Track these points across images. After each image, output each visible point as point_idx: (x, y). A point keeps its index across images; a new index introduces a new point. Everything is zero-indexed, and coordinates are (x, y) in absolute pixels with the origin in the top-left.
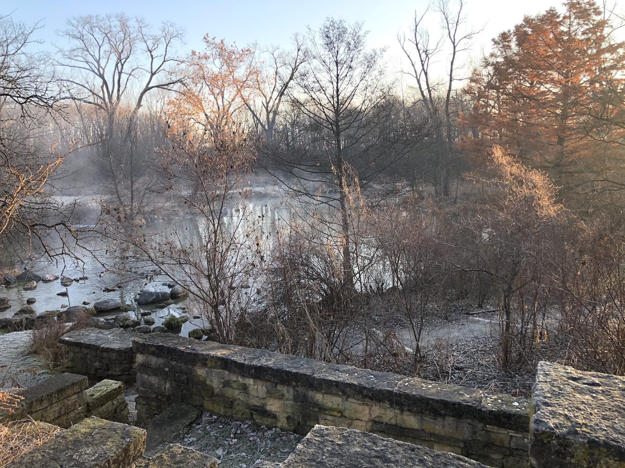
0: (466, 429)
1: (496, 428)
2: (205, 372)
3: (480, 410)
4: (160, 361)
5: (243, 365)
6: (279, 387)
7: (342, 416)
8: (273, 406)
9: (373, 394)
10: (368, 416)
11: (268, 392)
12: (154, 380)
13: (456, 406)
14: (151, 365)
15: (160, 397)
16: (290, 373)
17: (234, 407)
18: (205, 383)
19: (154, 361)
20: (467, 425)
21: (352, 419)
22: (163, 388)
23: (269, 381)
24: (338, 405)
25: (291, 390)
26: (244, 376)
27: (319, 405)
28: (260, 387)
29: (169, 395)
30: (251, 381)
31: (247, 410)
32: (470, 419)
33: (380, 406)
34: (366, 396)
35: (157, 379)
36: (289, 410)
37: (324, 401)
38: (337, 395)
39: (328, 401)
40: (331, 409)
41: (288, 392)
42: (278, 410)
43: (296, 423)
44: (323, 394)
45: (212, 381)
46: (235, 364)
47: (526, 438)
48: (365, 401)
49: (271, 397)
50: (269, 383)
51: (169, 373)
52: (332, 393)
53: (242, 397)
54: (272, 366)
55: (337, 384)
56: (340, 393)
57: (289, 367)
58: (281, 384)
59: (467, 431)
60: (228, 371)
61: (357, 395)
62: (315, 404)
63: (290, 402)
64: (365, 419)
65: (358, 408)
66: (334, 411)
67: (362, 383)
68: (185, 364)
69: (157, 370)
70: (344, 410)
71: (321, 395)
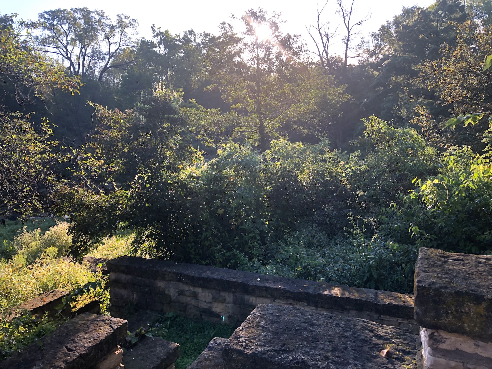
1: (388, 317)
2: (164, 284)
3: (376, 304)
4: (129, 277)
5: (193, 277)
6: (222, 294)
8: (217, 308)
9: (294, 296)
11: (213, 298)
12: (124, 292)
14: (121, 281)
16: (230, 282)
17: (187, 310)
18: (164, 292)
19: (123, 277)
20: (367, 316)
22: (131, 298)
23: (215, 289)
25: (231, 295)
26: (194, 286)
27: (253, 306)
28: (207, 294)
29: (137, 303)
30: (200, 290)
31: (198, 313)
32: (368, 311)
33: (300, 304)
34: (289, 298)
35: (126, 291)
36: (230, 311)
37: (257, 303)
41: (229, 297)
42: (222, 311)
43: (236, 320)
44: (256, 297)
45: (169, 291)
46: (188, 277)
47: (411, 324)
48: (288, 301)
49: (216, 301)
50: (214, 291)
51: (136, 286)
52: (262, 296)
53: (193, 302)
54: (216, 277)
55: (267, 288)
56: (269, 296)
57: (229, 278)
58: (223, 291)
60: (182, 282)
61: (282, 297)
62: (250, 305)
63: (231, 304)
67: (286, 288)
68: (148, 278)
69: (126, 284)
71: (254, 298)
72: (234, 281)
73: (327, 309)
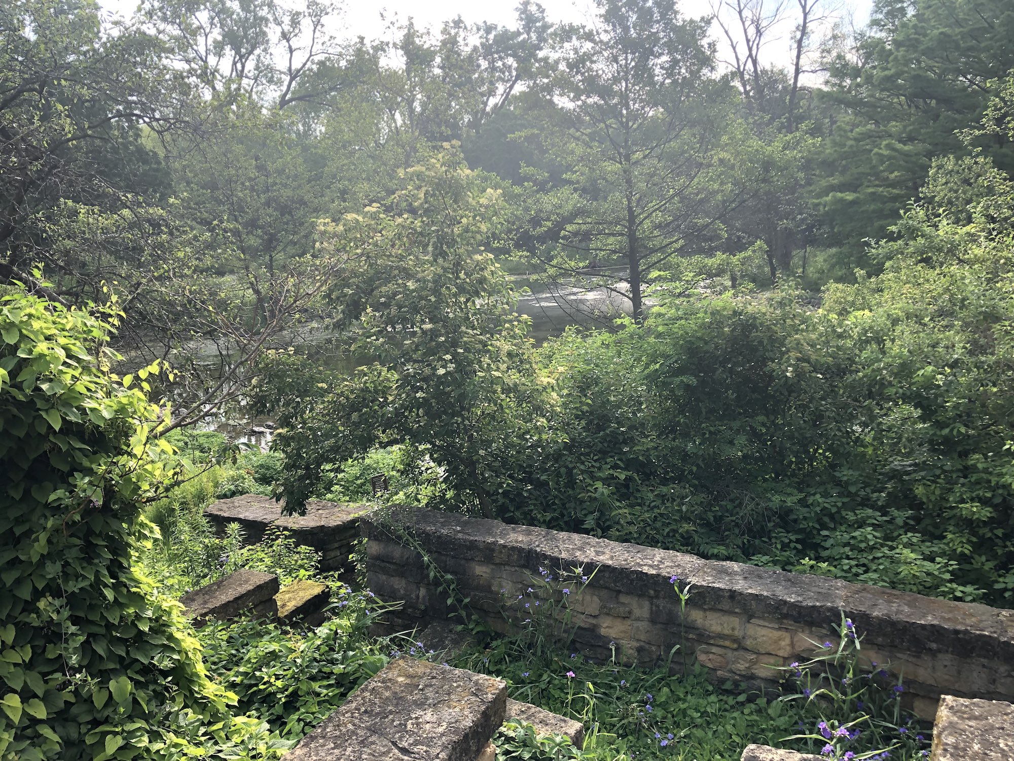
0: (975, 674)
2: (488, 571)
3: (1007, 643)
4: (410, 552)
6: (623, 599)
7: (742, 647)
8: (610, 628)
9: (799, 613)
10: (788, 648)
11: (603, 607)
12: (398, 584)
13: (960, 636)
14: (393, 558)
15: (410, 611)
16: (646, 573)
18: (490, 587)
19: (397, 551)
20: (979, 668)
21: (758, 653)
22: (413, 596)
23: (606, 588)
24: (733, 629)
25: (646, 604)
27: (698, 629)
28: (588, 597)
29: (425, 608)
30: (572, 588)
31: (565, 635)
32: (985, 657)
33: (811, 632)
34: (786, 616)
35: (404, 582)
36: (642, 637)
37: (707, 623)
38: (731, 613)
39: (711, 622)
40: (721, 636)
41: (641, 607)
42: (622, 635)
43: (655, 657)
44: (705, 610)
45: (501, 587)
46: (545, 558)
48: (782, 623)
49: (608, 614)
50: (604, 593)
51: (425, 572)
52: (721, 610)
53: (555, 612)
54: (610, 562)
55: (733, 595)
56: (737, 610)
57: (640, 565)
58: (627, 594)
59: (977, 677)
60: (530, 569)
61: (769, 613)
62: (690, 627)
63: (643, 623)
64: (781, 653)
65: (771, 635)
66: (726, 640)
67: (778, 593)
68: (453, 557)
69: (403, 566)
70: (744, 638)
71: (701, 613)
72: (654, 572)
73: (877, 645)
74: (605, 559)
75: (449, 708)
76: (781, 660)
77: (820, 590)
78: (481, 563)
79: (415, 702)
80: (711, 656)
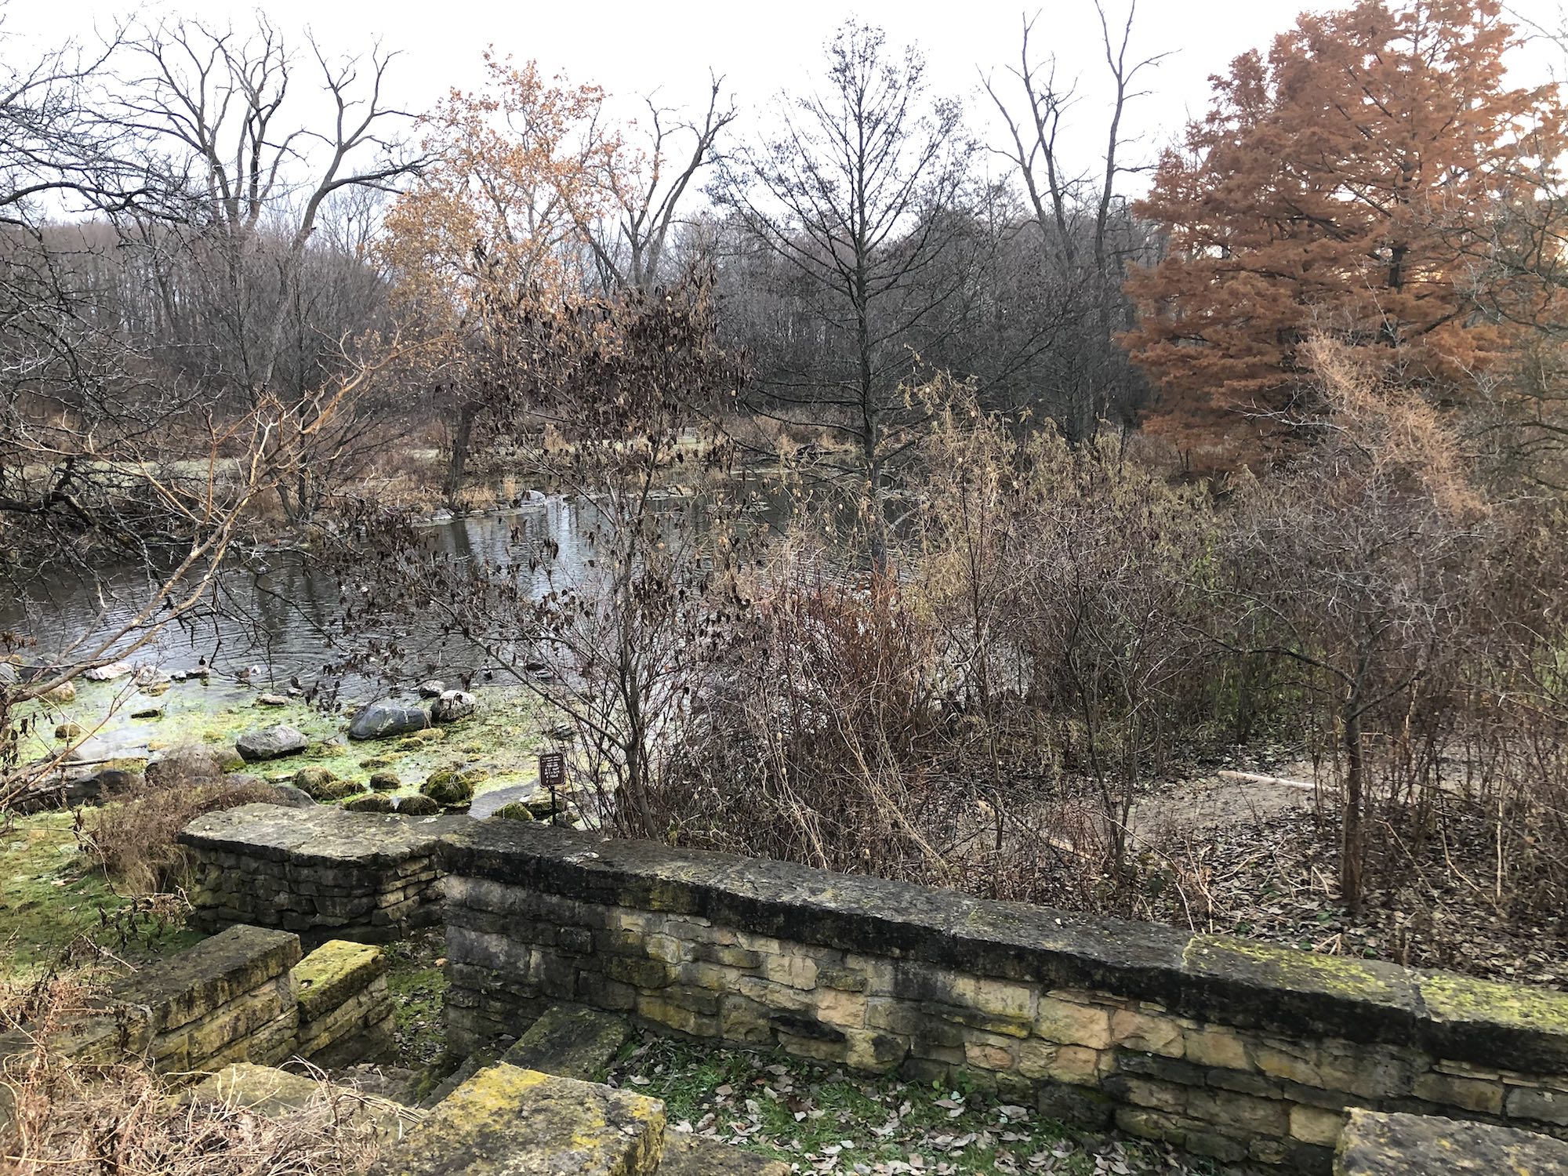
0: (1380, 1070)
1: (1466, 1066)
2: (641, 922)
3: (1427, 1021)
4: (516, 895)
5: (750, 900)
6: (853, 962)
7: (1033, 1035)
8: (834, 1010)
9: (1121, 980)
10: (1104, 1036)
11: (822, 975)
12: (495, 944)
13: (1359, 1010)
14: (487, 904)
15: (514, 989)
16: (888, 922)
17: (724, 1012)
18: (643, 948)
19: (494, 892)
20: (1386, 1060)
21: (1059, 1045)
22: (521, 964)
23: (826, 945)
24: (1021, 1007)
25: (888, 970)
26: (752, 934)
27: (967, 1007)
28: (798, 961)
29: (540, 983)
30: (774, 946)
31: (761, 1022)
32: (1394, 1043)
33: (1138, 1011)
34: (1103, 985)
35: (505, 941)
36: (882, 1022)
37: (982, 998)
38: (1019, 982)
39: (990, 997)
40: (1002, 1019)
41: (880, 975)
42: (851, 1020)
43: (901, 1054)
44: (978, 978)
45: (661, 946)
46: (731, 900)
47: (1547, 1090)
48: (1095, 996)
49: (829, 987)
50: (824, 951)
51: (540, 926)
52: (1001, 978)
53: (747, 987)
54: (833, 905)
55: (1021, 953)
56: (1027, 978)
57: (879, 909)
58: (859, 954)
59: (1384, 1076)
60: (708, 919)
61: (1075, 981)
62: (955, 1006)
63: (883, 1000)
64: (1096, 1043)
65: (1077, 1015)
66: (1010, 1024)
67: (1088, 950)
68: (587, 901)
69: (505, 917)
70: (1037, 1020)
71: (973, 982)
72: (900, 919)
73: (1236, 1027)
74: (827, 899)
75: (570, 1144)
76: (1094, 1053)
77: (1151, 945)
78: (631, 909)
79: (514, 1139)
80: (988, 1050)
